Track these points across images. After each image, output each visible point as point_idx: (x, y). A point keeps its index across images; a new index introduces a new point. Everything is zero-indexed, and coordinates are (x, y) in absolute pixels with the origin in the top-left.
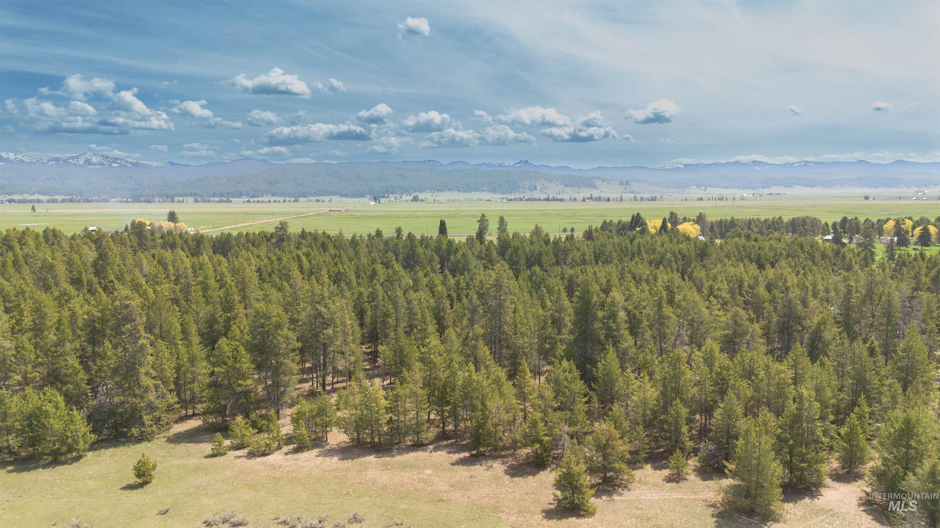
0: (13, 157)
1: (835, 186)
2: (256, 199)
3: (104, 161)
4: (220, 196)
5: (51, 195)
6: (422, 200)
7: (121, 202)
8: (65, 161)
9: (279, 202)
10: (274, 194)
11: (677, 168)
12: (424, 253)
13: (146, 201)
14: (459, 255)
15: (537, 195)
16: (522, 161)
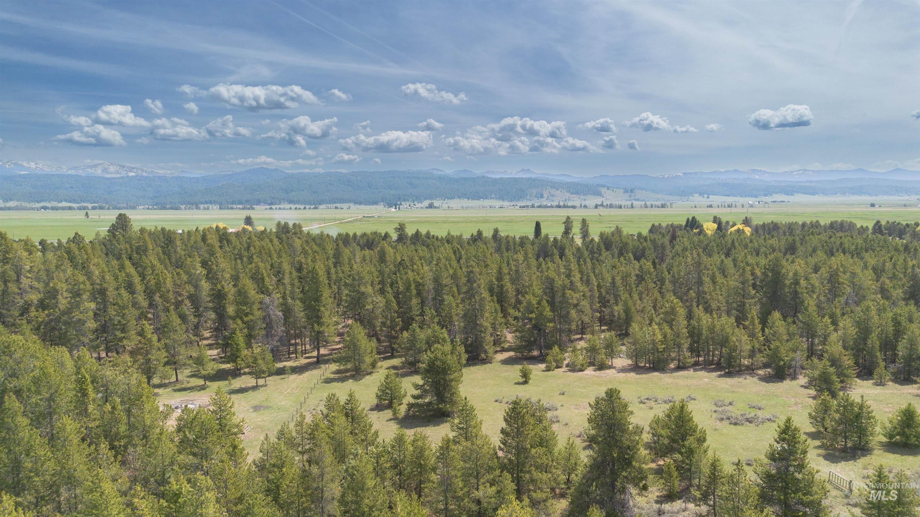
0: (34, 166)
1: (836, 194)
2: (277, 207)
3: (120, 171)
6: (435, 207)
7: (148, 209)
8: (83, 170)
9: (300, 209)
10: (291, 202)
11: (676, 176)
13: (171, 208)
15: (546, 202)
16: (523, 170)
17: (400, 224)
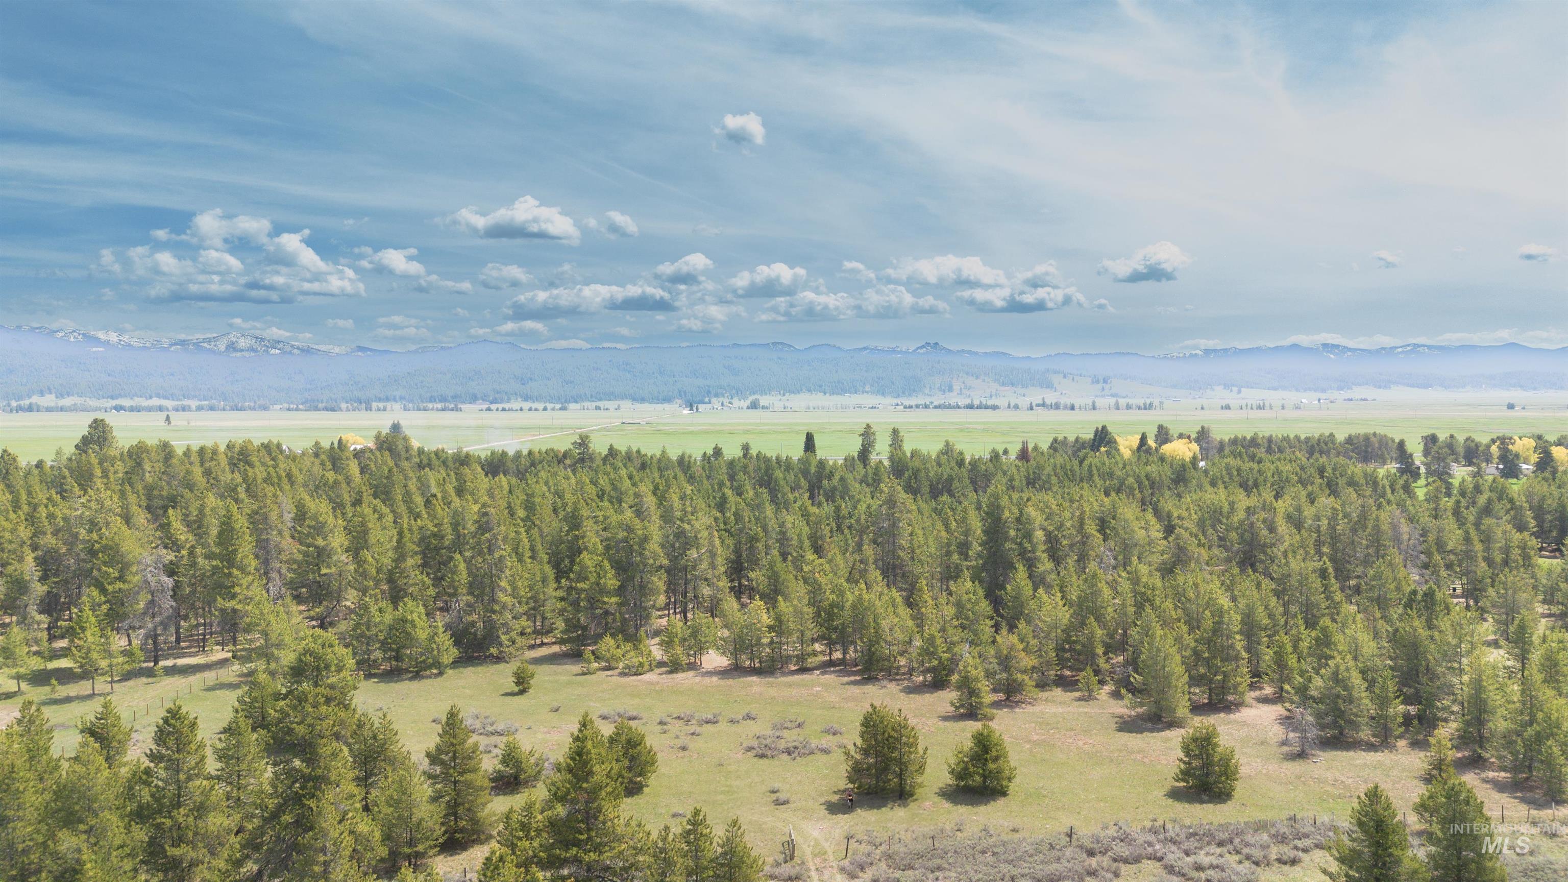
0: (116, 339)
1: (1463, 387)
2: (500, 406)
3: (256, 346)
4: (440, 401)
5: (178, 400)
6: (763, 407)
7: (289, 410)
8: (197, 345)
9: (536, 410)
10: (526, 398)
11: (1192, 356)
12: (785, 479)
13: (326, 409)
14: (835, 481)
15: (952, 398)
16: (928, 344)
17: (581, 437)
